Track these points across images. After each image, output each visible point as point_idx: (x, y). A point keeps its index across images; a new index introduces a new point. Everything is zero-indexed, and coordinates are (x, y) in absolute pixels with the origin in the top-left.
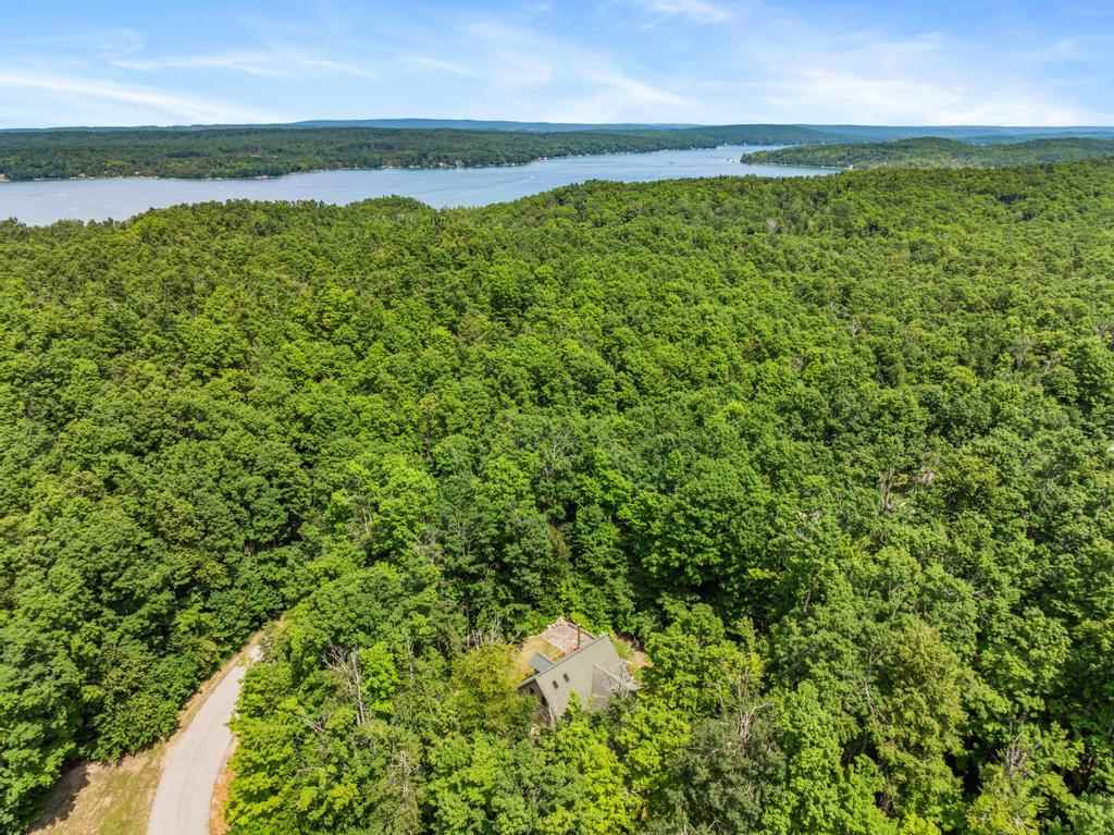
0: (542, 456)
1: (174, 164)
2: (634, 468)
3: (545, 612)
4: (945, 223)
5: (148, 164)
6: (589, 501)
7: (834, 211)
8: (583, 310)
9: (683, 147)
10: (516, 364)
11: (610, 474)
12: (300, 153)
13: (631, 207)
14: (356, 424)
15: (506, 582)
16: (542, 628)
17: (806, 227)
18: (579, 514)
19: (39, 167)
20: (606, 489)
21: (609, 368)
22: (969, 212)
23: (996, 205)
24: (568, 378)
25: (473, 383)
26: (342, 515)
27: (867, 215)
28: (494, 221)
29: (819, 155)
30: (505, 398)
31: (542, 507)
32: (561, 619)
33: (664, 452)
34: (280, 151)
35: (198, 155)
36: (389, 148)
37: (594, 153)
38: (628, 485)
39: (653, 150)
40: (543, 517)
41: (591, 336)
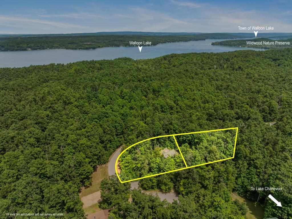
0: (164, 122)
1: (70, 46)
2: (179, 124)
3: (164, 147)
4: (257, 67)
5: (63, 45)
6: (171, 129)
7: (231, 63)
8: (170, 93)
9: (197, 40)
10: (158, 104)
11: (175, 125)
12: (100, 43)
13: (182, 61)
14: (131, 115)
15: (158, 141)
16: (163, 149)
17: (224, 67)
18: (169, 131)
19: (38, 46)
20: (174, 127)
21: (175, 105)
22: (264, 64)
23: (272, 62)
24: (167, 107)
25: (150, 108)
26: (132, 130)
27: (238, 65)
28: (149, 64)
29: (232, 43)
30: (156, 111)
31: (164, 130)
32: (166, 148)
33: (184, 122)
34: (95, 42)
35: (75, 43)
36: (122, 41)
37: (173, 42)
38: (178, 127)
39: (189, 41)
40: (164, 131)
41: (172, 98)
